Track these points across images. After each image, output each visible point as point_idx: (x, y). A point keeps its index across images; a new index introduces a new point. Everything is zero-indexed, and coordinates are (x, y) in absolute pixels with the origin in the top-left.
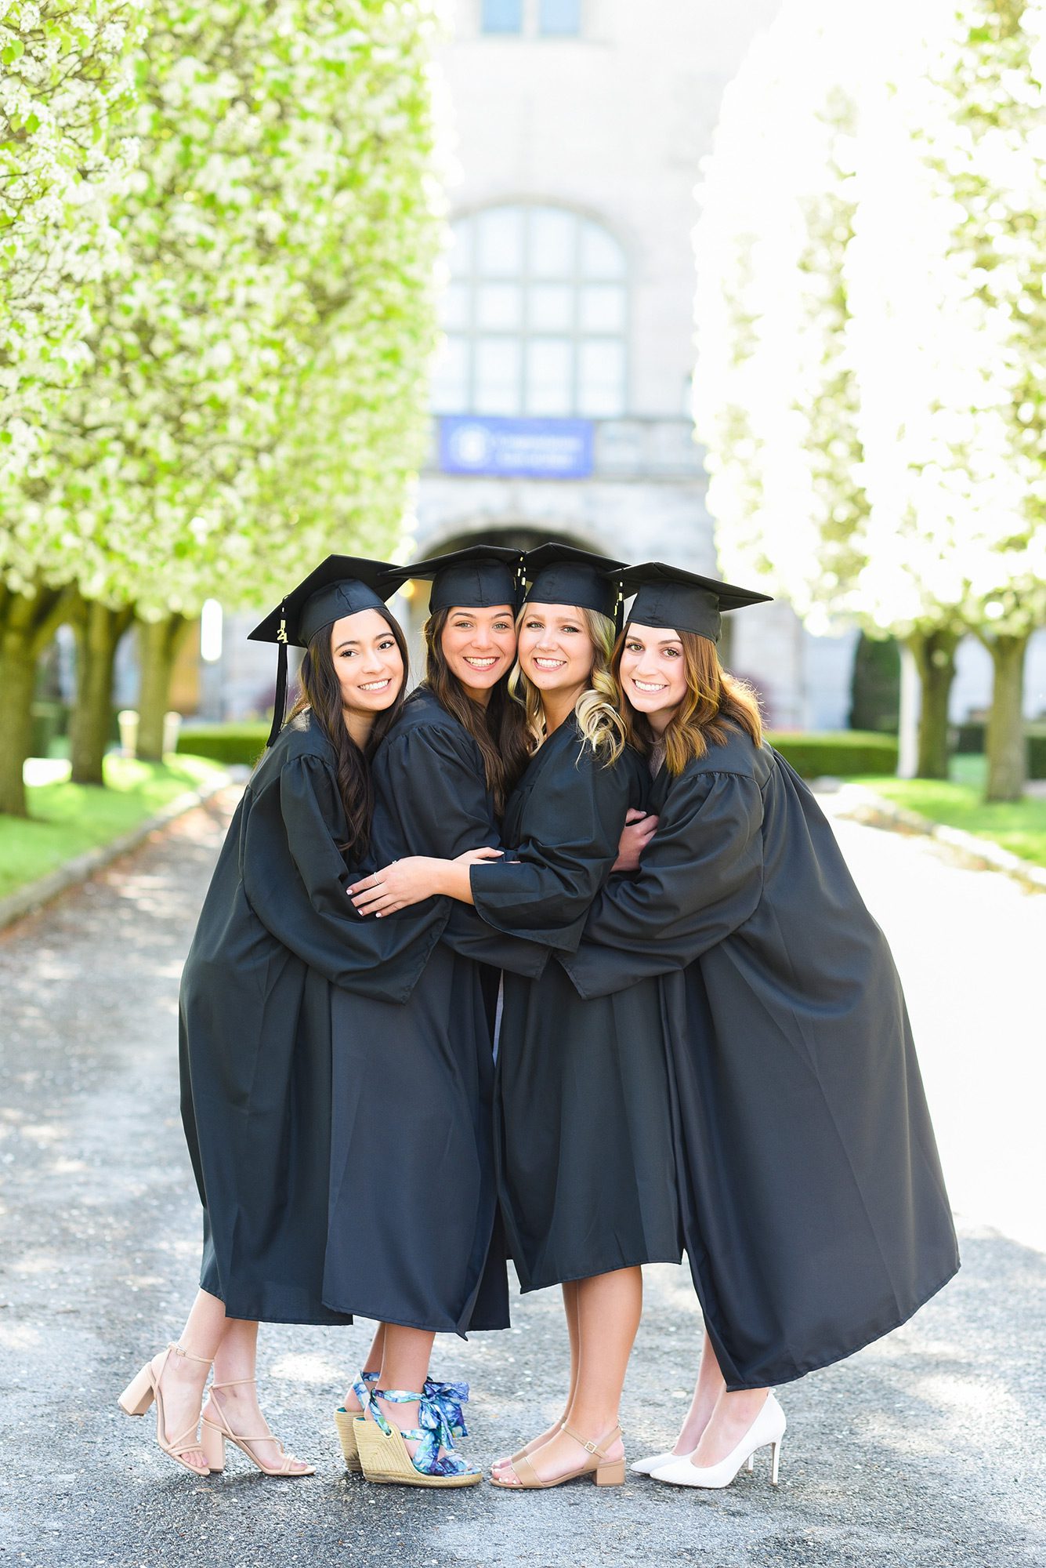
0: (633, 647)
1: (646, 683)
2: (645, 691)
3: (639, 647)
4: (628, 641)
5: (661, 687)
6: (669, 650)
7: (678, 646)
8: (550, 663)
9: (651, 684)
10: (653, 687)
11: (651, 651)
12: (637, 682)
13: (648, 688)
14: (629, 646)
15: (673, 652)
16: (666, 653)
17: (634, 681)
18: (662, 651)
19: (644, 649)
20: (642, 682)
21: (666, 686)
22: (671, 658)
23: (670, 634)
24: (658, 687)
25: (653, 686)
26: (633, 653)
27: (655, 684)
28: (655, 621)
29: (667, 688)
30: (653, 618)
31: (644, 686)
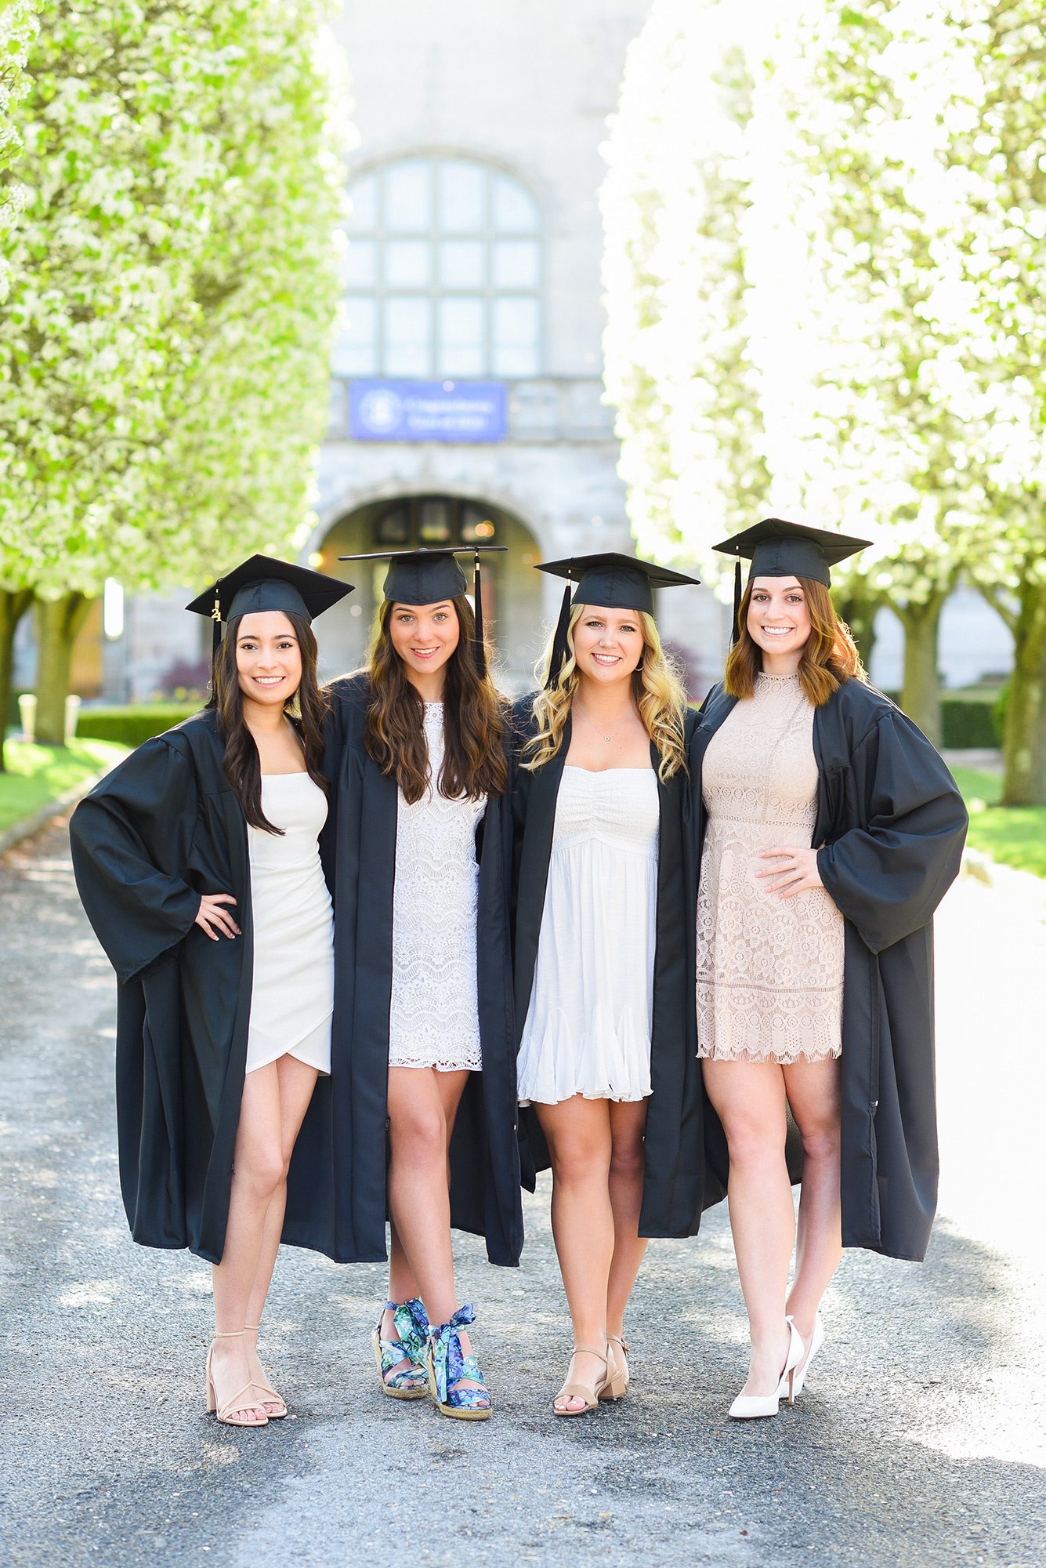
0: (759, 598)
1: (775, 628)
2: (776, 635)
3: (765, 597)
4: (754, 593)
5: (788, 629)
6: (791, 597)
7: (799, 592)
8: (610, 659)
9: (779, 628)
10: (782, 631)
11: (776, 599)
12: (766, 628)
13: (777, 631)
14: (756, 598)
15: (794, 598)
16: (790, 599)
17: (763, 627)
18: (786, 599)
19: (770, 598)
20: (772, 627)
21: (791, 628)
22: (795, 603)
23: (791, 581)
24: (785, 630)
25: (781, 629)
26: (760, 604)
27: (783, 628)
28: (778, 571)
29: (793, 631)
30: (775, 569)
31: (772, 631)
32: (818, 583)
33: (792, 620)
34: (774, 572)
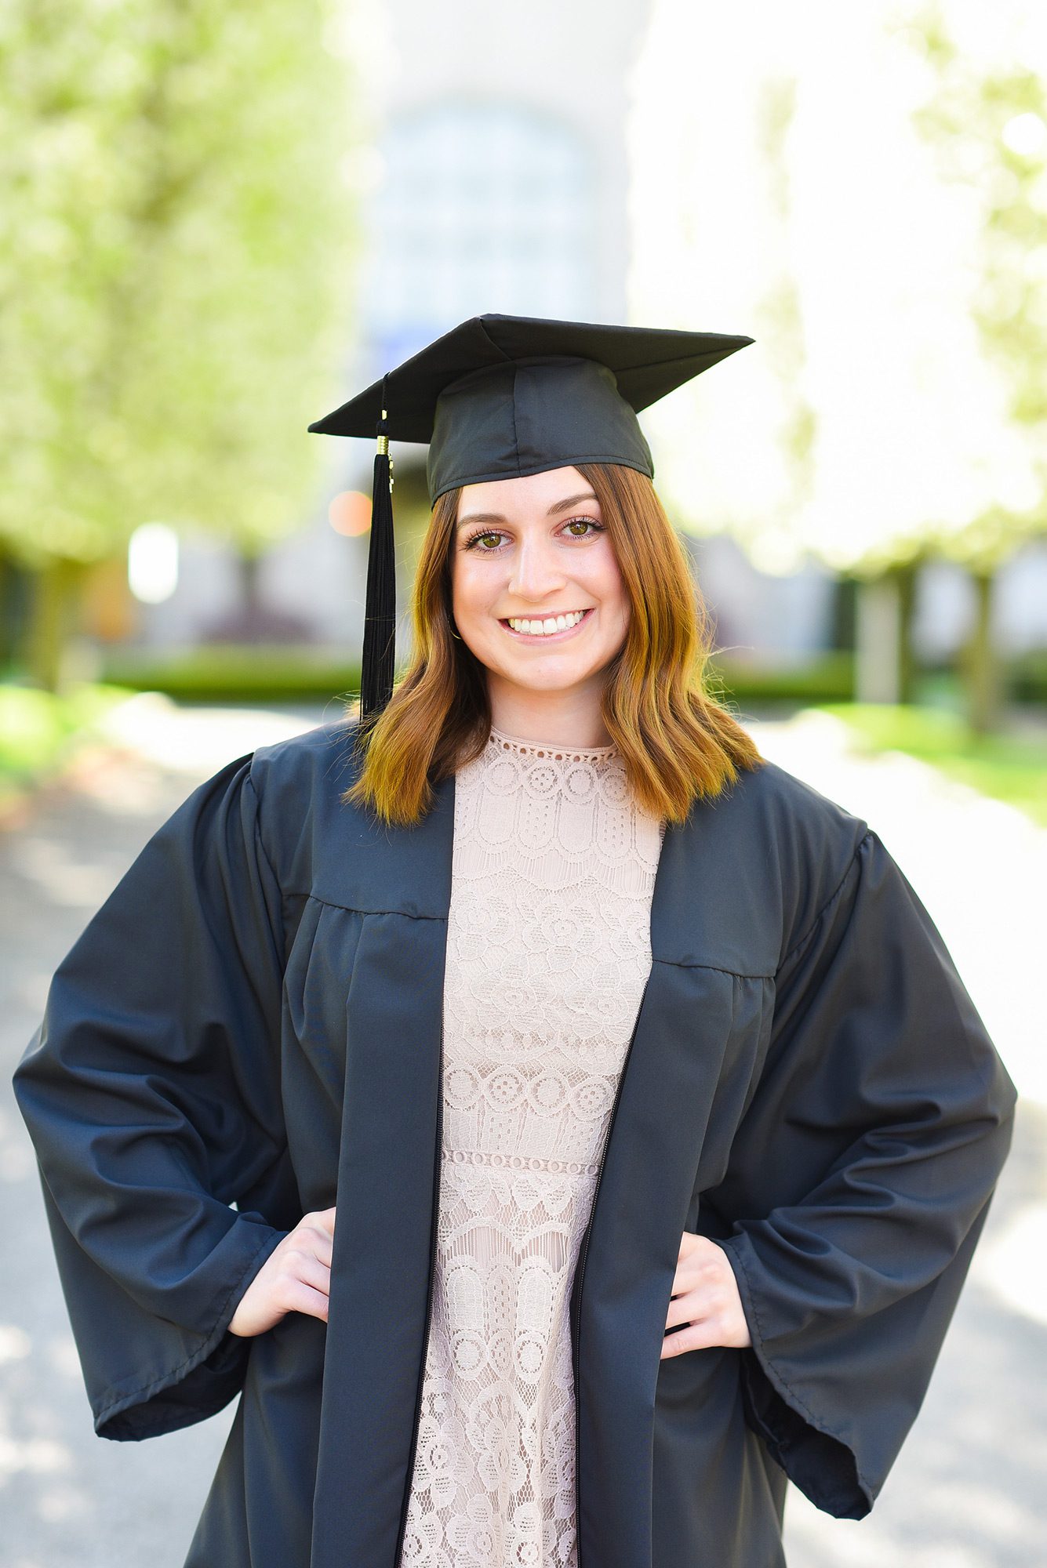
0: (481, 543)
1: (542, 618)
2: (545, 636)
3: (496, 537)
4: (465, 533)
5: (578, 616)
6: (572, 524)
7: (589, 508)
9: (555, 616)
10: (561, 623)
11: (534, 538)
12: (515, 623)
13: (550, 626)
14: (472, 544)
15: (579, 527)
16: (568, 531)
17: (505, 622)
18: (558, 531)
19: (513, 536)
20: (530, 618)
21: (586, 612)
22: (586, 540)
23: (564, 483)
24: (572, 620)
25: (561, 619)
26: (488, 555)
27: (564, 614)
28: (523, 461)
29: (593, 616)
30: (516, 455)
31: (535, 627)
32: (630, 473)
33: (583, 586)
34: (512, 464)
